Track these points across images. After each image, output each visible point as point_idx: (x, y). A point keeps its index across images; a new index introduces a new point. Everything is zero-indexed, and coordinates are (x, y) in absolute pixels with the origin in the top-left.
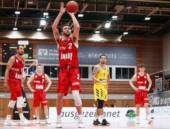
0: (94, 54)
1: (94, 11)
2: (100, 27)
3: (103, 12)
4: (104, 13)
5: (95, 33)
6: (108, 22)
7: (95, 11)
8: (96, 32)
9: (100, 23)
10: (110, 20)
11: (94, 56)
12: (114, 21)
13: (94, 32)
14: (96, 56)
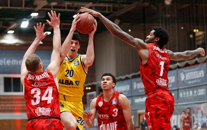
0: (6, 60)
1: (7, 6)
2: (14, 25)
3: (19, 8)
4: (21, 9)
5: (7, 33)
6: (26, 21)
7: (9, 7)
8: (9, 32)
9: (15, 21)
10: (29, 18)
11: (6, 63)
12: (33, 19)
13: (5, 32)
14: (9, 63)
